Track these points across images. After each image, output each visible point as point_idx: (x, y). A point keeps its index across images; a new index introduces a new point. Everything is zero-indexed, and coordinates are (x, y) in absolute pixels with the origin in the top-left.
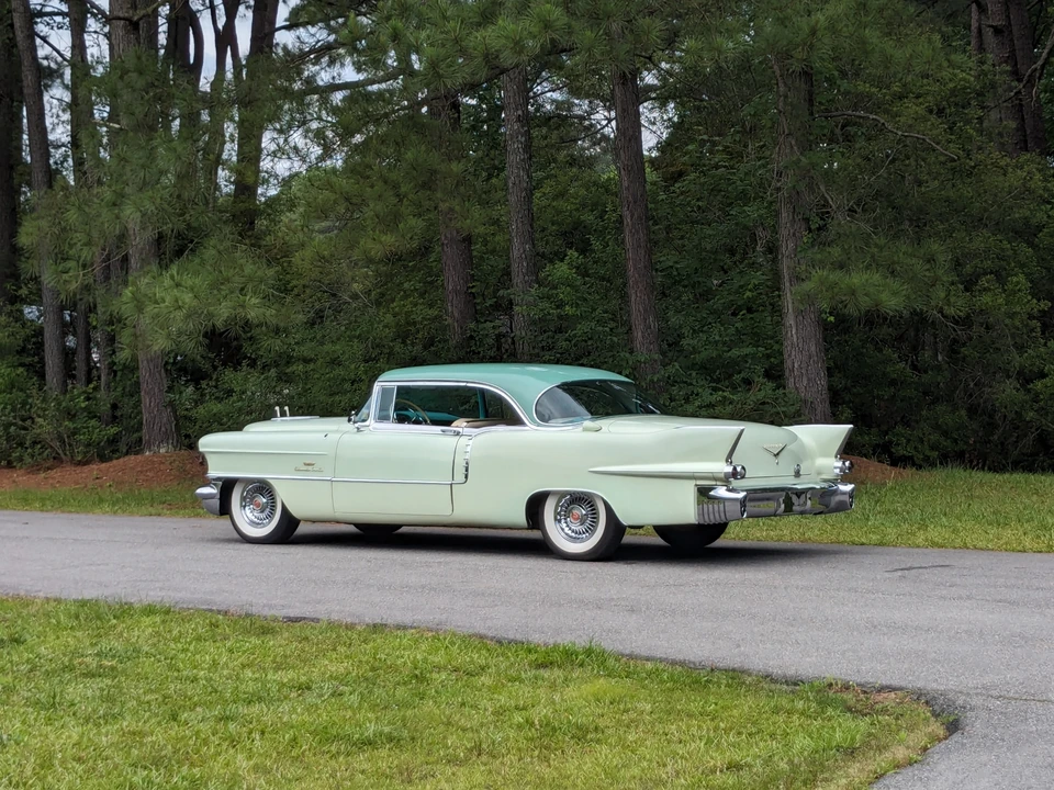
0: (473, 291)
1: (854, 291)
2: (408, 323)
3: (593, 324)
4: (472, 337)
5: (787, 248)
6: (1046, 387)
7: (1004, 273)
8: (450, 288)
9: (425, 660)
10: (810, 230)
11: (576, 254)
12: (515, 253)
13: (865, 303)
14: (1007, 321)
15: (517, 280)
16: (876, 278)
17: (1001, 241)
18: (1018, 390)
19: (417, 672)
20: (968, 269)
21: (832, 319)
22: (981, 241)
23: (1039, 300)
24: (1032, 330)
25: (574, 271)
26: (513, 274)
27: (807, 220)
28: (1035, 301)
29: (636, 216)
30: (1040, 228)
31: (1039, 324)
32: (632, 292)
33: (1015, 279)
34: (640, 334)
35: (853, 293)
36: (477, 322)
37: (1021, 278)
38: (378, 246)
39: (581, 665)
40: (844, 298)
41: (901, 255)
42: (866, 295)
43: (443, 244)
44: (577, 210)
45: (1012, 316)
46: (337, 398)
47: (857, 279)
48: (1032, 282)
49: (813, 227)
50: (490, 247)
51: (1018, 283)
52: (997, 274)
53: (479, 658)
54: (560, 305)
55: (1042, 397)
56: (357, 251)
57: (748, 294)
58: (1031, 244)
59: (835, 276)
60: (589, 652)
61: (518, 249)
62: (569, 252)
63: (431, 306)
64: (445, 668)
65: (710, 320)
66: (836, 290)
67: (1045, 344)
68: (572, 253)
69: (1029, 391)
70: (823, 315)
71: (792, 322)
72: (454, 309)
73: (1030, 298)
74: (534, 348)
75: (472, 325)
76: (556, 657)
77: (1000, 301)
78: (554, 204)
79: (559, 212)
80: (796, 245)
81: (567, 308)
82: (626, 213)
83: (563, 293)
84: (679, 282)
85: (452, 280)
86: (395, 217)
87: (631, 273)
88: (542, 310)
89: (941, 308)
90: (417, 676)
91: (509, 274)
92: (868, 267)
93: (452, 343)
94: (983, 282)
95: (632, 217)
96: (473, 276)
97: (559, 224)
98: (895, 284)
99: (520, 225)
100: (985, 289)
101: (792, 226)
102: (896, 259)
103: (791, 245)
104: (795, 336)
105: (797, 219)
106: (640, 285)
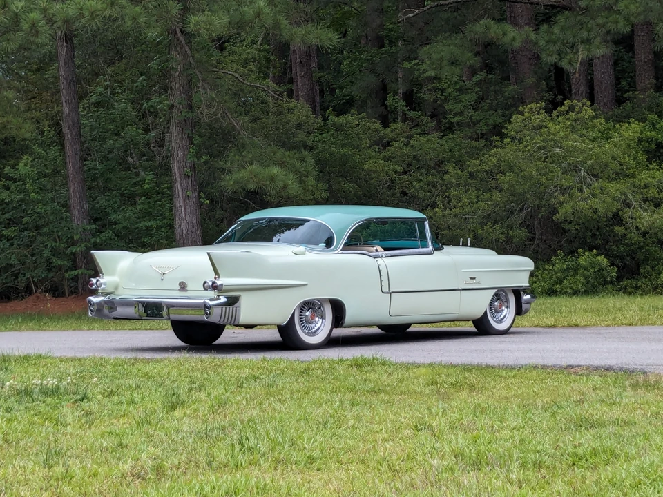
10: (193, 145)
21: (208, 202)
27: (190, 138)
32: (71, 185)
34: (77, 212)
49: (195, 142)
70: (202, 200)
71: (181, 204)
80: (184, 154)
82: (67, 132)
87: (70, 172)
101: (181, 141)
103: (181, 154)
104: (183, 213)
105: (184, 137)
106: (77, 179)
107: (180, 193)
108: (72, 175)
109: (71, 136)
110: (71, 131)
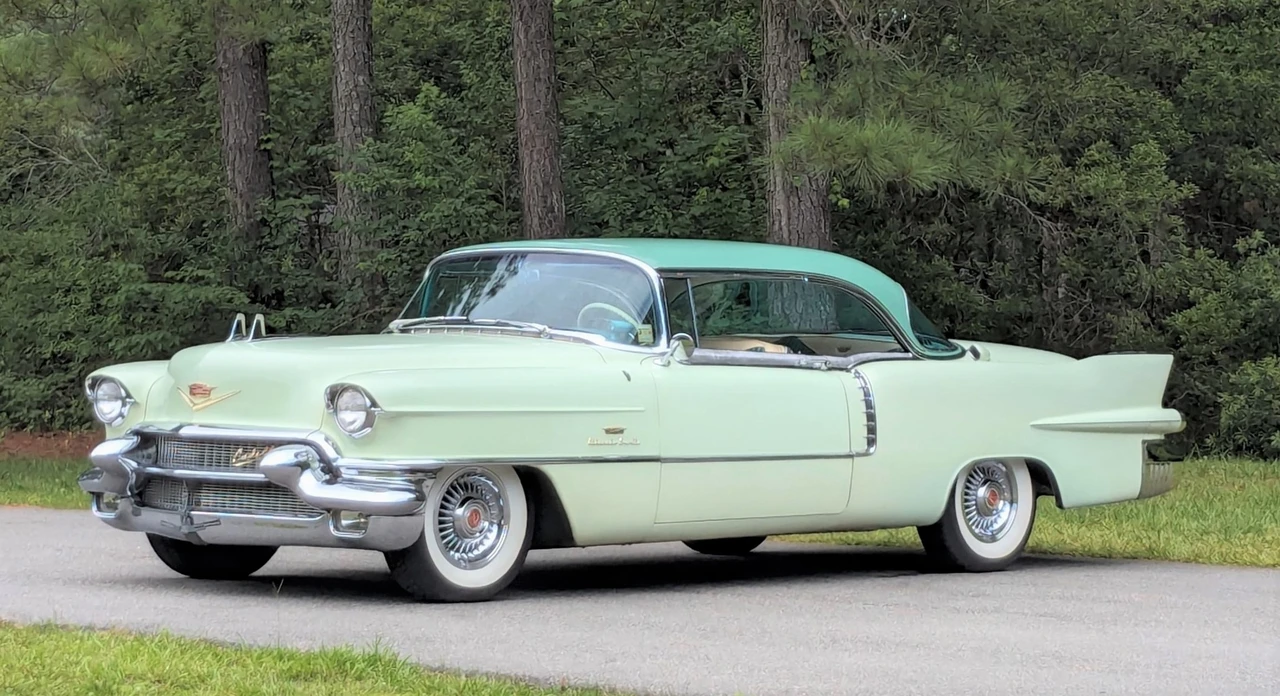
0: (269, 146)
1: (867, 149)
2: (162, 198)
3: (458, 202)
4: (264, 222)
5: (775, 86)
6: (1191, 322)
7: (1127, 139)
8: (231, 141)
9: (114, 666)
10: (813, 60)
11: (436, 90)
12: (341, 87)
13: (885, 170)
14: (1129, 215)
15: (343, 132)
16: (905, 130)
17: (1122, 88)
18: (1146, 327)
19: (100, 683)
20: (1069, 130)
21: (845, 202)
22: (1090, 86)
23: (1180, 183)
24: (1171, 231)
25: (431, 116)
26: (336, 123)
27: (807, 43)
28: (1173, 183)
29: (533, 30)
30: (1185, 68)
31: (1181, 222)
32: (524, 152)
33: (1142, 148)
34: (536, 221)
35: (865, 152)
36: (275, 197)
37: (1153, 146)
38: (102, 60)
39: (359, 678)
40: (850, 162)
41: (946, 96)
42: (886, 156)
43: (221, 69)
44: (444, 23)
45: (1137, 206)
46: (40, 318)
47: (870, 131)
48: (1170, 153)
49: (817, 54)
50: (300, 78)
51: (1147, 154)
52: (1115, 141)
53: (199, 668)
54: (408, 170)
55: (1183, 337)
56: (68, 66)
57: (713, 161)
58: (1169, 94)
59: (836, 127)
60: (373, 660)
61: (346, 83)
62: (425, 86)
63: (202, 173)
64: (142, 678)
65: (651, 201)
66: (839, 148)
67: (1191, 255)
68: (430, 89)
69: (1161, 328)
70: (832, 197)
71: (781, 207)
72: (236, 178)
73: (1165, 178)
74: (367, 244)
75: (266, 202)
76: (321, 665)
77: (1119, 182)
78: (410, 12)
79: (416, 25)
80: (790, 83)
81: (418, 175)
82: (519, 25)
83: (413, 153)
84: (602, 139)
85: (234, 129)
86: (132, 14)
87: (523, 122)
88: (378, 179)
89: (1010, 183)
90: (97, 688)
91: (331, 124)
92: (893, 115)
93: (231, 230)
94: (1093, 153)
95: (526, 32)
96: (267, 123)
97: (415, 44)
98: (936, 143)
99: (350, 43)
100: (1095, 163)
101: (784, 51)
102: (937, 102)
103: (782, 83)
104: (785, 228)
105: (791, 41)
106: (538, 142)
107: (778, 179)
108: (527, 132)
109: (526, 37)
110: (525, 23)
